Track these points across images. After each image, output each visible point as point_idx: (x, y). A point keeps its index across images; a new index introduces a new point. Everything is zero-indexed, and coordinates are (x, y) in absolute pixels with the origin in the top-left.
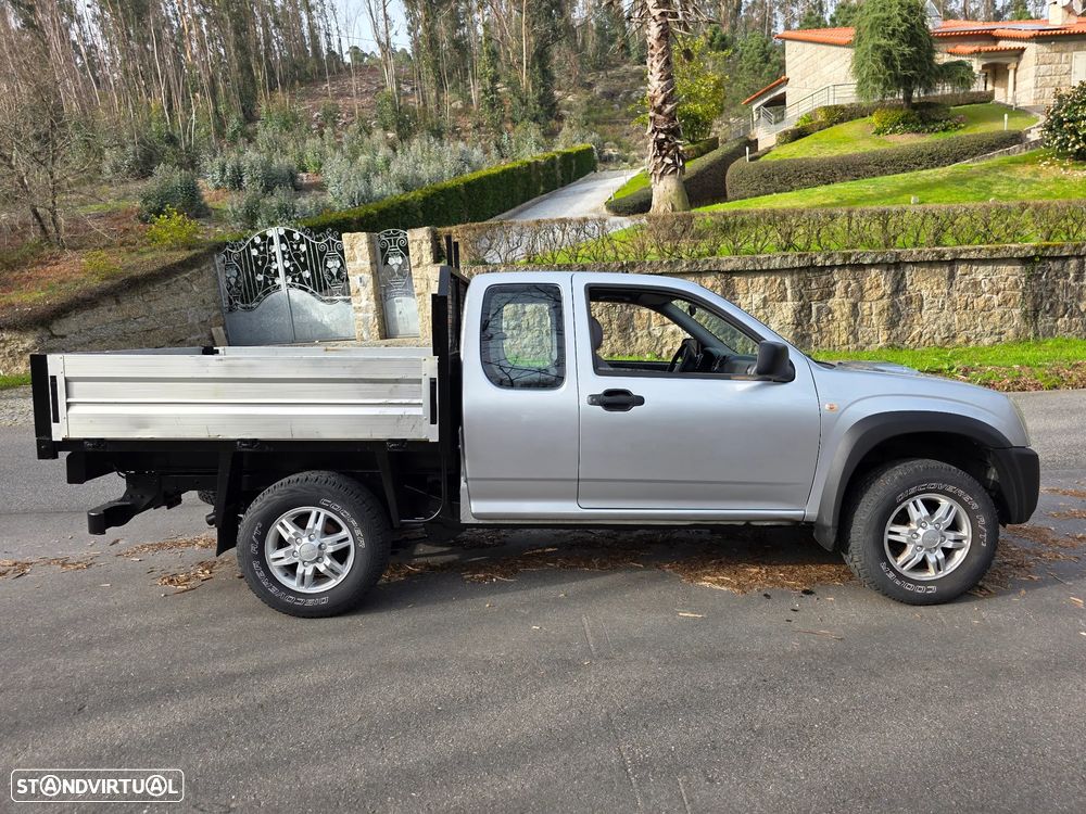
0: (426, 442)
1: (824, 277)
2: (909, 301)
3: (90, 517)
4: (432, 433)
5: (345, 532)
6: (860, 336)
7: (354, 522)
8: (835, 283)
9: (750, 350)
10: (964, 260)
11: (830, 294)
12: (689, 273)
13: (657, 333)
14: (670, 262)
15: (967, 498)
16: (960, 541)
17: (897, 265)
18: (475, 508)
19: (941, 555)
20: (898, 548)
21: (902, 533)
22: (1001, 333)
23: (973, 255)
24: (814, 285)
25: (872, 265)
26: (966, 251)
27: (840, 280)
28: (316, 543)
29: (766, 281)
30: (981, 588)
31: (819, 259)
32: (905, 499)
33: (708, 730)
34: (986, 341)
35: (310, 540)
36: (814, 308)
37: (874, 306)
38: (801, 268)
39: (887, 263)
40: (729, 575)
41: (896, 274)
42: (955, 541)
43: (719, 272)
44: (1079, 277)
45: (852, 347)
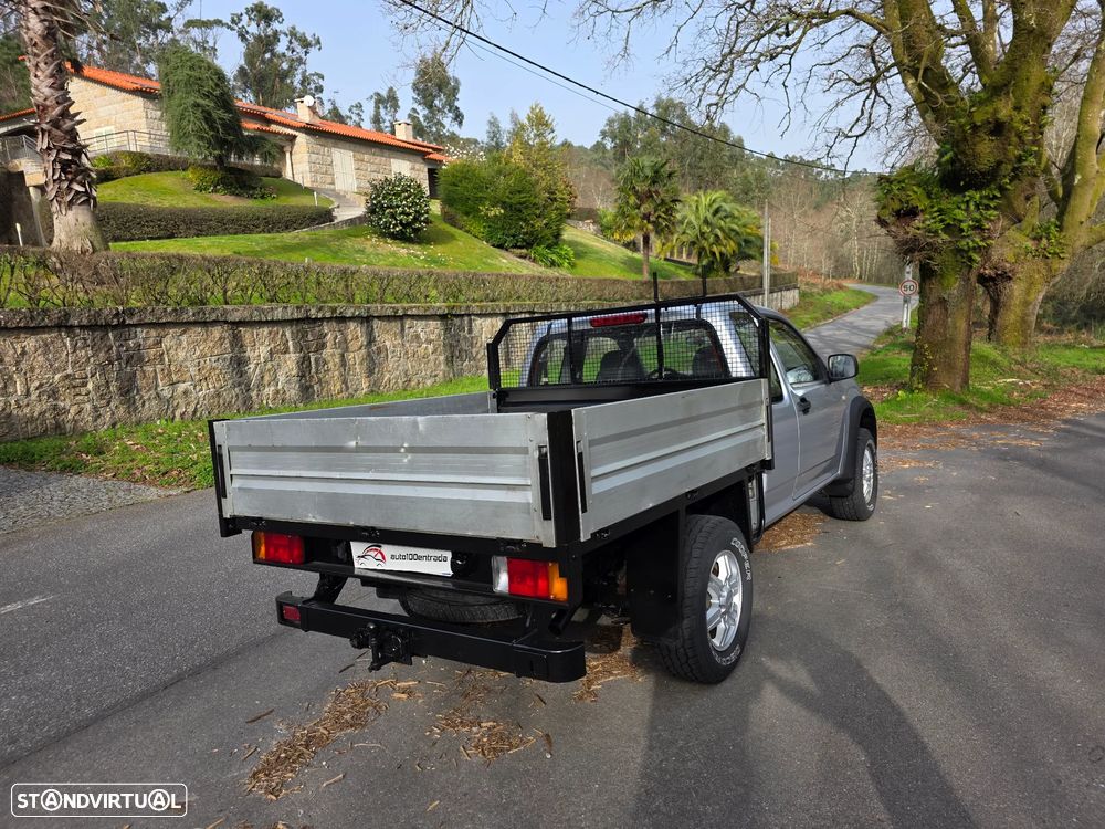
1: (317, 329)
2: (379, 351)
6: (350, 385)
8: (326, 335)
9: (265, 402)
10: (409, 316)
11: (323, 346)
12: (195, 323)
14: (175, 310)
17: (366, 320)
22: (436, 376)
23: (415, 312)
24: (310, 338)
25: (352, 318)
26: (411, 308)
27: (330, 332)
29: (270, 333)
31: (313, 311)
34: (429, 383)
36: (312, 360)
37: (356, 357)
38: (298, 320)
39: (362, 317)
41: (368, 327)
43: (226, 322)
44: (470, 331)
45: (345, 394)
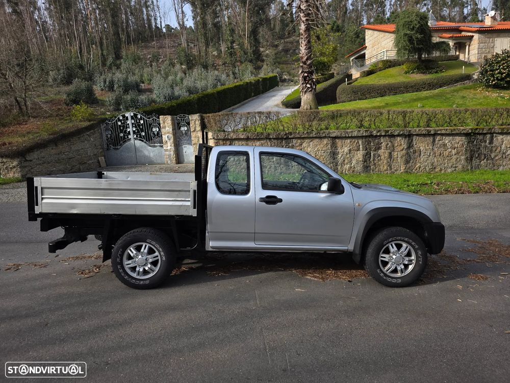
0: (191, 216)
1: (377, 140)
2: (415, 152)
3: (49, 245)
4: (194, 213)
5: (157, 254)
6: (393, 167)
7: (161, 250)
8: (382, 143)
9: (344, 171)
10: (439, 134)
11: (379, 148)
12: (316, 138)
14: (308, 133)
15: (413, 243)
16: (412, 261)
17: (409, 136)
18: (212, 244)
19: (403, 267)
20: (385, 263)
21: (386, 257)
22: (456, 167)
23: (443, 132)
24: (372, 144)
25: (398, 135)
26: (440, 130)
27: (384, 142)
28: (144, 258)
29: (351, 142)
31: (375, 132)
32: (387, 243)
34: (449, 170)
35: (142, 256)
36: (372, 155)
37: (399, 154)
38: (366, 137)
39: (405, 135)
40: (319, 274)
41: (409, 140)
42: (409, 261)
43: (330, 137)
44: (491, 142)
45: (389, 172)
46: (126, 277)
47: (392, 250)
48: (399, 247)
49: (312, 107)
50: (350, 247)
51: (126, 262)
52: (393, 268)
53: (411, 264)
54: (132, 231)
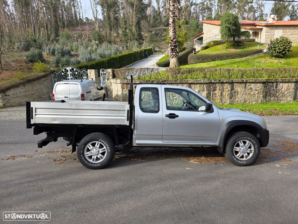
0: (126, 125)
1: (214, 85)
2: (235, 92)
3: (38, 143)
4: (127, 123)
5: (105, 148)
6: (223, 101)
7: (107, 145)
8: (217, 87)
10: (248, 82)
11: (215, 90)
12: (180, 83)
13: (172, 99)
14: (175, 80)
15: (253, 141)
16: (251, 151)
17: (232, 83)
18: (137, 142)
19: (247, 154)
20: (237, 153)
21: (238, 149)
22: (257, 101)
23: (251, 81)
24: (211, 87)
25: (226, 83)
26: (249, 80)
27: (218, 86)
28: (97, 150)
29: (199, 86)
30: (256, 162)
31: (213, 81)
32: (238, 141)
33: (197, 194)
34: (254, 103)
35: (96, 149)
36: (211, 93)
37: (226, 93)
38: (208, 83)
39: (230, 82)
40: (197, 159)
41: (232, 85)
42: (250, 151)
43: (188, 83)
44: (276, 87)
45: (221, 103)
46: (86, 162)
47: (241, 145)
48: (245, 143)
49: (176, 66)
50: (217, 143)
51: (86, 153)
52: (241, 155)
53: (251, 153)
54: (90, 134)
